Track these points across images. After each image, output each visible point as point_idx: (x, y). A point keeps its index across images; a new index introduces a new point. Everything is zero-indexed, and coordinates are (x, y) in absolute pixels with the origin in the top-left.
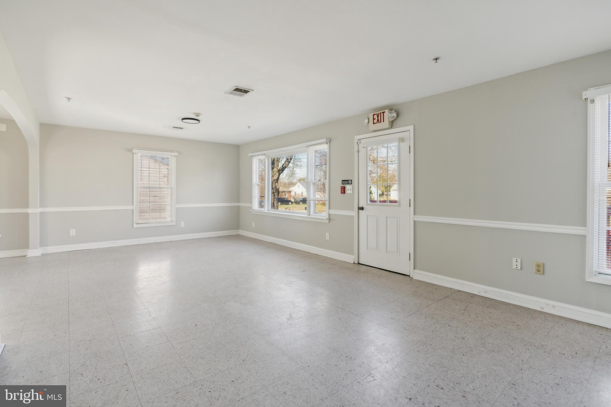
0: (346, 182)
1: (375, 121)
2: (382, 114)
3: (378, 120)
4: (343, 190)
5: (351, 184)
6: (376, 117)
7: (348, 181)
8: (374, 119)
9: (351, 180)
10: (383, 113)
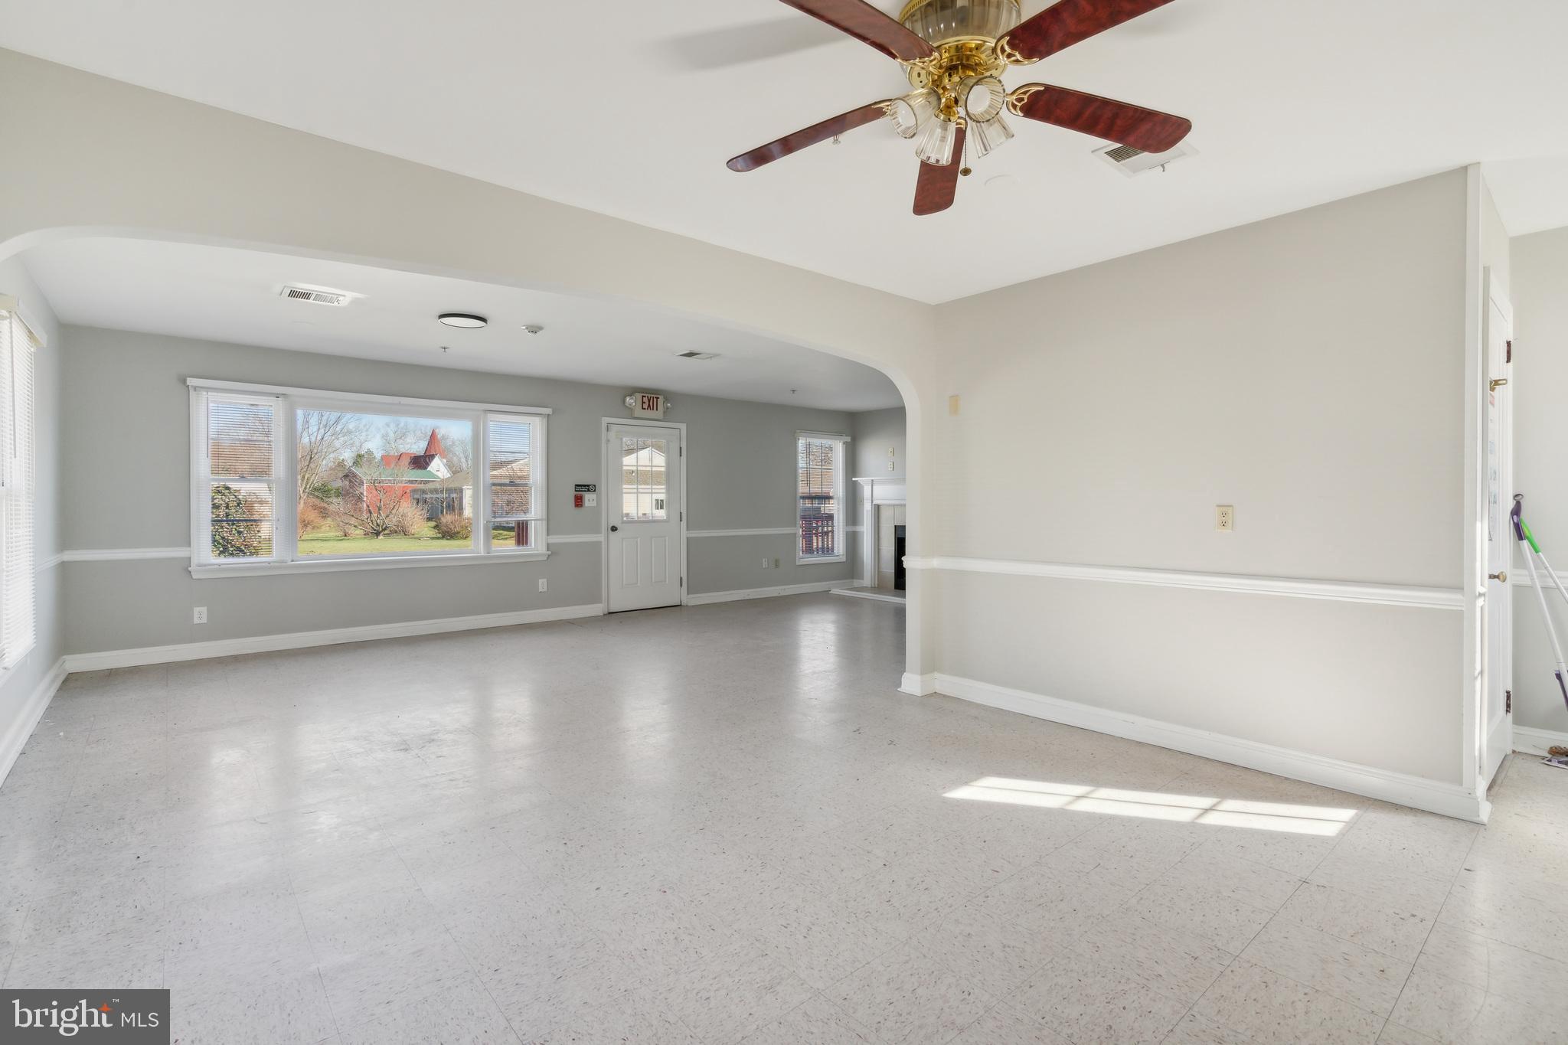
0: (584, 489)
1: (645, 406)
2: (655, 400)
3: (649, 405)
4: (579, 502)
5: (595, 491)
6: (645, 399)
7: (588, 486)
8: (643, 403)
9: (595, 486)
10: (657, 398)
